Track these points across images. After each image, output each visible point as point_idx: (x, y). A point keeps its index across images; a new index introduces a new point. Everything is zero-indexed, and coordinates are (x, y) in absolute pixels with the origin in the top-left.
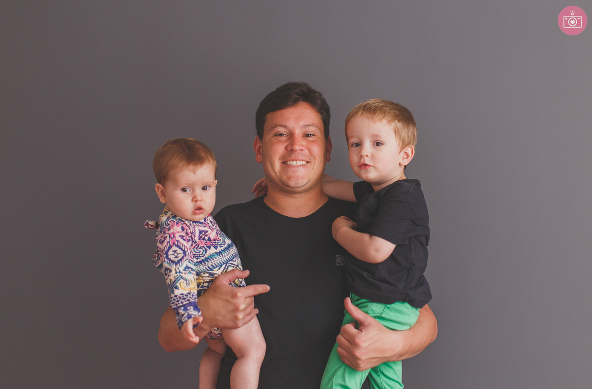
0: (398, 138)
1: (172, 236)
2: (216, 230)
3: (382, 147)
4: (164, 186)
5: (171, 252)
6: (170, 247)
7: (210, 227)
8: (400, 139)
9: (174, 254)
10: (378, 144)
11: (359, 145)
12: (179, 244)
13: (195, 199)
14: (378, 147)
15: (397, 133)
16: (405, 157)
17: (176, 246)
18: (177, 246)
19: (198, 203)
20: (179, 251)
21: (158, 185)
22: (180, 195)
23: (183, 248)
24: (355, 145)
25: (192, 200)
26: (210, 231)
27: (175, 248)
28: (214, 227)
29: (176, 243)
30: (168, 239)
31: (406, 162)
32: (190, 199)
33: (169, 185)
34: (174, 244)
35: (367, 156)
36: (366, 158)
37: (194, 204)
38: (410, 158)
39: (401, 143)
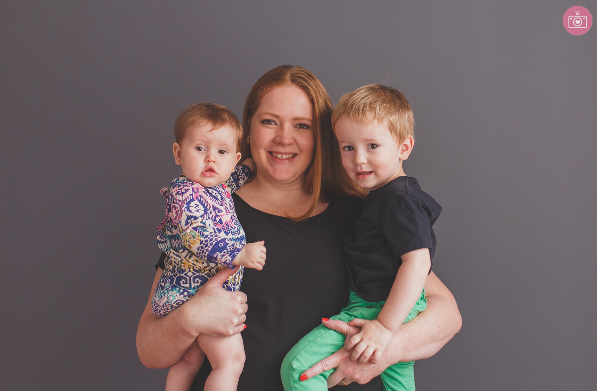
0: (394, 135)
1: (195, 190)
2: (232, 214)
3: (378, 150)
4: (180, 145)
5: (192, 204)
6: (192, 200)
7: (226, 208)
8: (396, 135)
9: (195, 207)
10: (373, 146)
11: (352, 148)
12: (202, 199)
13: (208, 159)
14: (373, 150)
15: (392, 130)
16: (405, 148)
17: (198, 201)
18: (200, 201)
19: (210, 164)
20: (201, 207)
21: (176, 144)
22: (194, 153)
23: (206, 205)
24: (347, 149)
25: (205, 160)
26: (224, 212)
27: (196, 202)
28: (231, 211)
29: (199, 198)
30: (190, 192)
31: (406, 156)
32: (203, 158)
33: (185, 142)
34: (197, 198)
35: (363, 164)
36: (363, 166)
37: (207, 164)
38: (409, 149)
39: (398, 138)
